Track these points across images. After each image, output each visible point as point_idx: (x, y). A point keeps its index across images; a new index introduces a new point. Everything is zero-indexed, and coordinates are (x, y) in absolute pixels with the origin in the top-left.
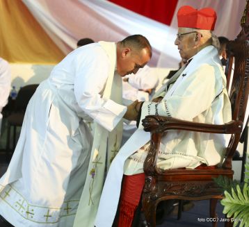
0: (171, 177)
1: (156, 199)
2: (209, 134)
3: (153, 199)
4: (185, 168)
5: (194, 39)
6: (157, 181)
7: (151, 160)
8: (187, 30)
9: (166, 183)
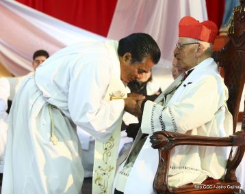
2: (214, 147)
5: (196, 50)
8: (189, 40)
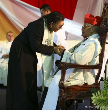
0: (71, 89)
1: (65, 99)
3: (64, 99)
4: (77, 85)
6: (65, 91)
7: (62, 82)
9: (69, 92)
